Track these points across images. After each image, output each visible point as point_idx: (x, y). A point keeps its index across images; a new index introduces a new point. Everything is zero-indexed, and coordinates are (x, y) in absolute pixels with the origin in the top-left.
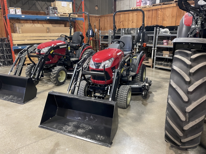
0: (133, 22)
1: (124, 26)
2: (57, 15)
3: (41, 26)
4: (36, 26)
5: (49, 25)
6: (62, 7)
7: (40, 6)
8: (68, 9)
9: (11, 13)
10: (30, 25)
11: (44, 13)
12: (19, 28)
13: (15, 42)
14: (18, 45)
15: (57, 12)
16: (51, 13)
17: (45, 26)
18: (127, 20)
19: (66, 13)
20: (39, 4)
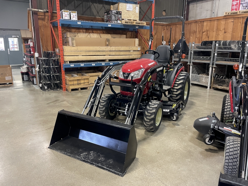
0: (225, 32)
1: (208, 37)
2: (120, 22)
3: (97, 37)
4: (92, 37)
5: (107, 36)
6: (127, 11)
7: (96, 10)
8: (133, 15)
9: (64, 18)
10: (84, 35)
11: (101, 20)
12: (72, 40)
13: (67, 59)
14: (71, 62)
15: (121, 18)
16: (113, 19)
17: (103, 37)
18: (215, 30)
19: (131, 20)
20: (95, 8)
